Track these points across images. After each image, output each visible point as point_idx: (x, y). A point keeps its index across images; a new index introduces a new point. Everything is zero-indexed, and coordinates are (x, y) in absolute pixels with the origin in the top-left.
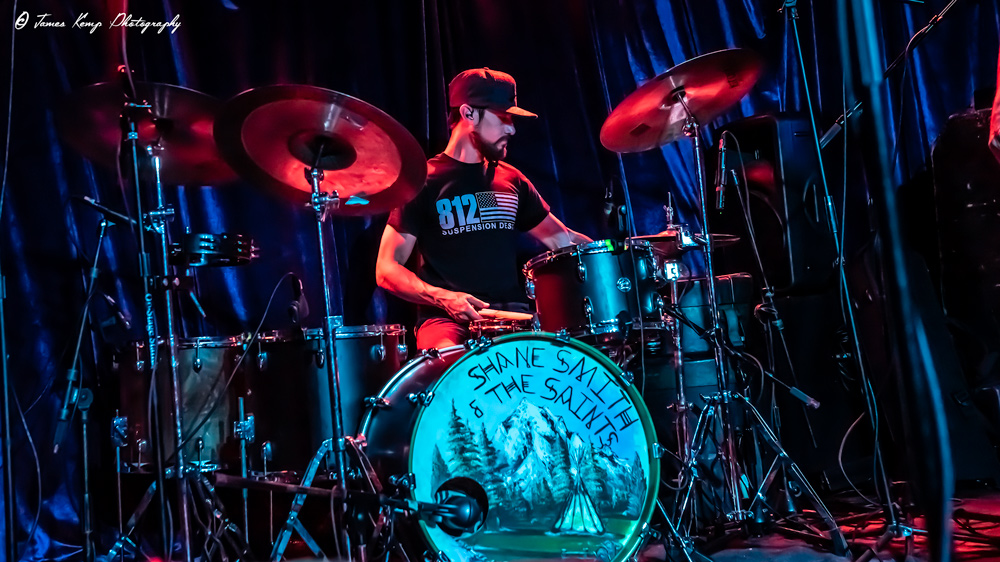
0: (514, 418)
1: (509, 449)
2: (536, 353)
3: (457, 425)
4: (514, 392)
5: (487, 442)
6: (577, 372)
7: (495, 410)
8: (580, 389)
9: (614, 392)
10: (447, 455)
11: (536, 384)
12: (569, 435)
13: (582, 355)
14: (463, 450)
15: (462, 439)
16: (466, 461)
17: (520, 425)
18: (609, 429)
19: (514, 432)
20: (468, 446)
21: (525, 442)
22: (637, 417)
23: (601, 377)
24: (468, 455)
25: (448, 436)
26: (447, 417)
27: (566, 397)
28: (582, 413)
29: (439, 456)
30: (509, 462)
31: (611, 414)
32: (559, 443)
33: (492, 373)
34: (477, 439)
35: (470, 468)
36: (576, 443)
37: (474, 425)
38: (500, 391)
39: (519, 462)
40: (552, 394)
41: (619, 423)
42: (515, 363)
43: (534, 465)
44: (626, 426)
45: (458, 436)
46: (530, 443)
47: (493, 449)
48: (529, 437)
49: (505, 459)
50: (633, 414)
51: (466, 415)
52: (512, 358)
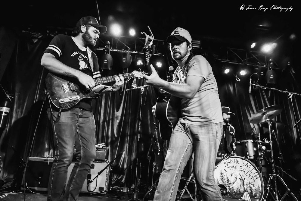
1: (232, 180)
2: (238, 161)
3: (221, 174)
4: (233, 168)
6: (247, 166)
7: (229, 171)
8: (247, 169)
9: (254, 171)
10: (219, 179)
11: (238, 167)
12: (244, 179)
13: (248, 162)
14: (222, 179)
15: (222, 177)
16: (223, 181)
17: (234, 175)
18: (253, 179)
19: (233, 177)
20: (223, 178)
22: (259, 177)
23: (252, 167)
24: (223, 180)
26: (219, 172)
27: (244, 171)
28: (247, 175)
30: (232, 183)
31: (253, 176)
32: (243, 181)
33: (229, 164)
34: (225, 177)
35: (224, 183)
36: (245, 181)
37: (225, 174)
38: (231, 167)
39: (234, 183)
40: (241, 170)
41: (255, 178)
43: (237, 184)
44: (257, 179)
45: (222, 176)
47: (228, 179)
48: (236, 178)
50: (258, 176)
51: (223, 172)
52: (233, 161)
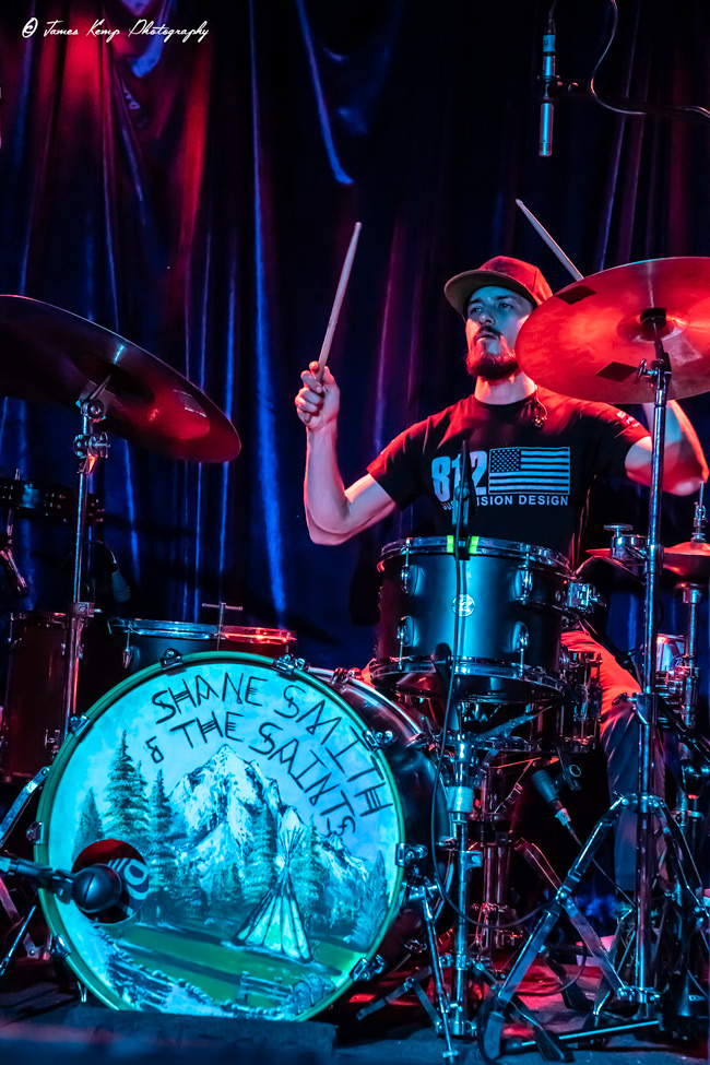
0: (205, 772)
1: (192, 809)
2: (254, 684)
3: (124, 768)
4: (213, 735)
5: (162, 799)
6: (310, 721)
7: (181, 755)
8: (309, 746)
9: (361, 757)
10: (104, 806)
11: (247, 729)
12: (283, 809)
13: (323, 697)
14: (126, 803)
15: (128, 788)
16: (128, 819)
17: (212, 782)
18: (345, 811)
19: (202, 791)
20: (134, 799)
21: (216, 808)
22: (392, 802)
23: (346, 733)
24: (132, 811)
25: (109, 781)
26: (110, 754)
27: (287, 753)
28: (306, 781)
29: (92, 806)
30: (188, 832)
31: (351, 790)
32: (265, 817)
33: (185, 704)
34: (148, 792)
35: (133, 830)
36: (289, 822)
37: (149, 772)
38: (193, 730)
39: (203, 834)
40: (267, 746)
41: (360, 805)
42: (221, 696)
43: (223, 843)
44: (371, 811)
45: (123, 783)
46: (223, 811)
47: (168, 809)
48: (223, 801)
49: (184, 826)
50: (385, 795)
51: (139, 755)
52: (218, 686)
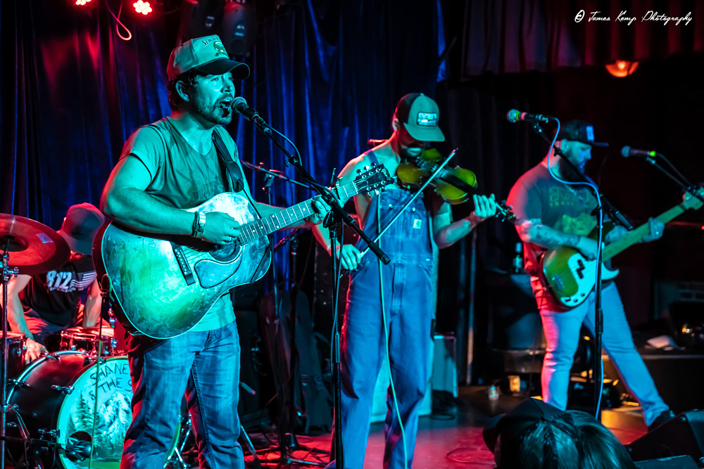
0: (111, 401)
1: (106, 416)
2: (125, 366)
3: (82, 404)
4: (112, 387)
5: (95, 413)
7: (102, 396)
10: (75, 419)
11: (124, 383)
14: (84, 417)
15: (84, 411)
16: (85, 422)
17: (113, 404)
19: (110, 408)
20: (86, 415)
21: (115, 413)
24: (85, 419)
25: (76, 410)
26: (77, 400)
29: (71, 420)
30: (106, 424)
33: (102, 377)
34: (91, 411)
35: (86, 426)
37: (91, 404)
38: (105, 386)
39: (111, 423)
42: (114, 371)
43: (118, 425)
45: (82, 409)
46: (117, 414)
47: (98, 417)
48: (117, 410)
49: (104, 422)
51: (87, 399)
52: (113, 369)
